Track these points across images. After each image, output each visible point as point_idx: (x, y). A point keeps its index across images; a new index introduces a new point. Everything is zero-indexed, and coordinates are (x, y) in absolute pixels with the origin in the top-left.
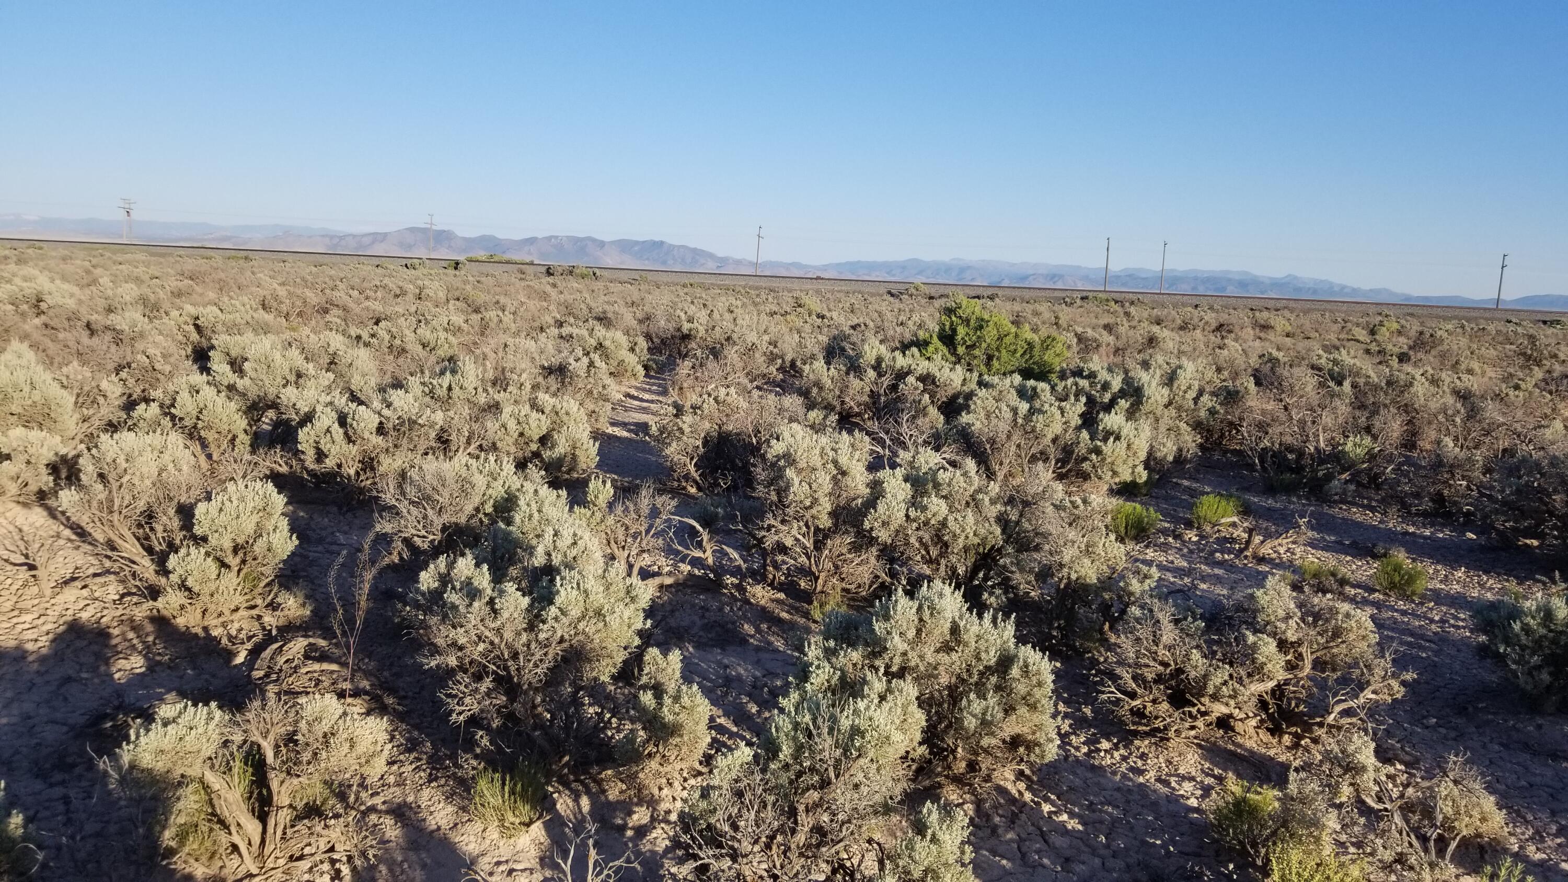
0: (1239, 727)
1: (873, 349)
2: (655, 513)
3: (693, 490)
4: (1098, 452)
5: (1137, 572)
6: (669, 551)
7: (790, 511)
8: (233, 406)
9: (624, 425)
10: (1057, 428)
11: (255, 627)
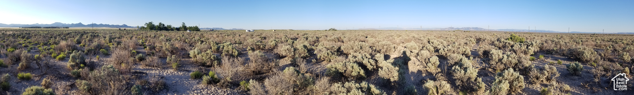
0: (544, 81)
1: (502, 40)
2: (478, 60)
3: (482, 57)
4: (528, 51)
5: (533, 65)
6: (480, 65)
7: (493, 60)
8: (433, 48)
9: (474, 49)
10: (524, 49)
11: (436, 72)
